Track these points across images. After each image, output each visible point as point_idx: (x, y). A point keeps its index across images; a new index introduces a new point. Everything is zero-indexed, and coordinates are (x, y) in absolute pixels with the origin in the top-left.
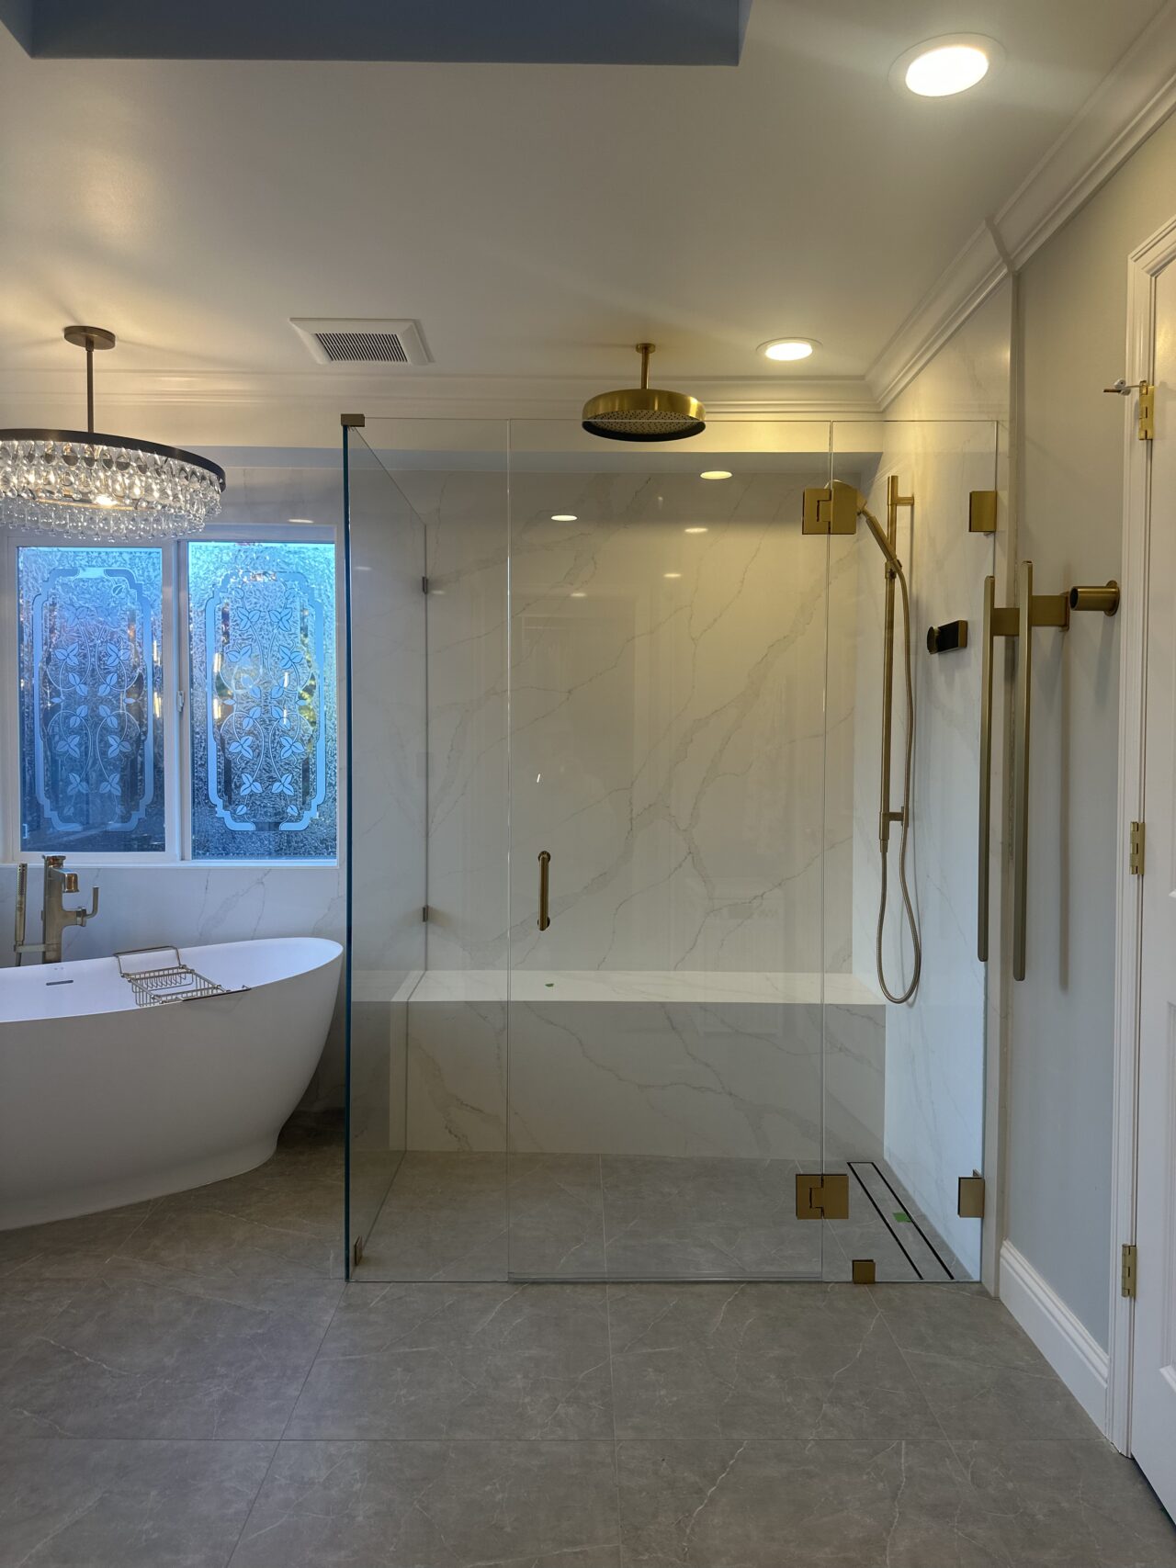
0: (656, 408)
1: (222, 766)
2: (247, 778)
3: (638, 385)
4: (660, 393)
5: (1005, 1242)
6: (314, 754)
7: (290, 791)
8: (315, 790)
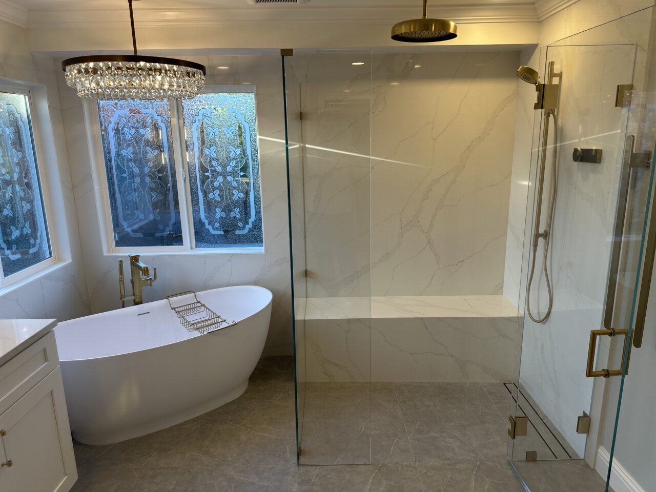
1: (206, 205)
2: (218, 210)
5: (600, 447)
6: (249, 199)
7: (238, 216)
8: (250, 215)
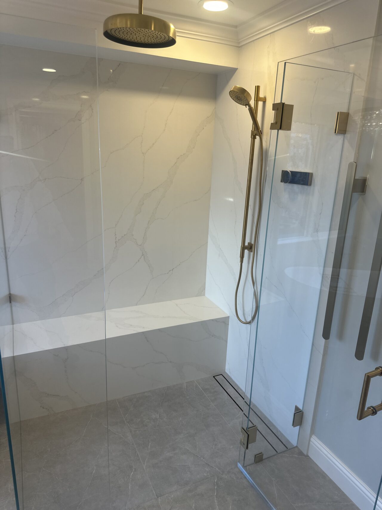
0: (153, 29)
3: (137, 11)
5: (312, 436)
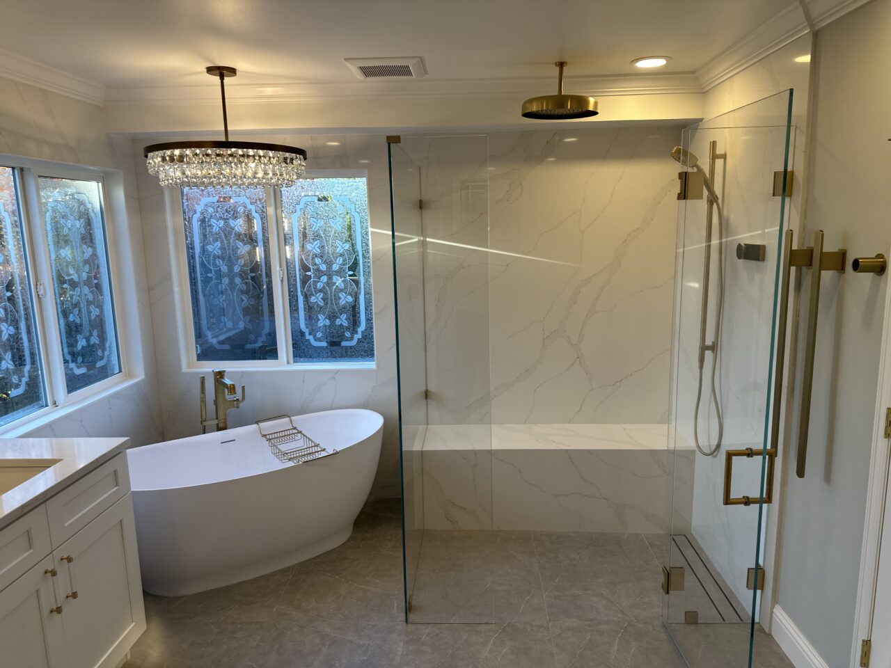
1: (307, 310)
2: (321, 317)
4: (572, 98)
5: (775, 605)
6: (359, 303)
7: (345, 324)
8: (360, 323)
